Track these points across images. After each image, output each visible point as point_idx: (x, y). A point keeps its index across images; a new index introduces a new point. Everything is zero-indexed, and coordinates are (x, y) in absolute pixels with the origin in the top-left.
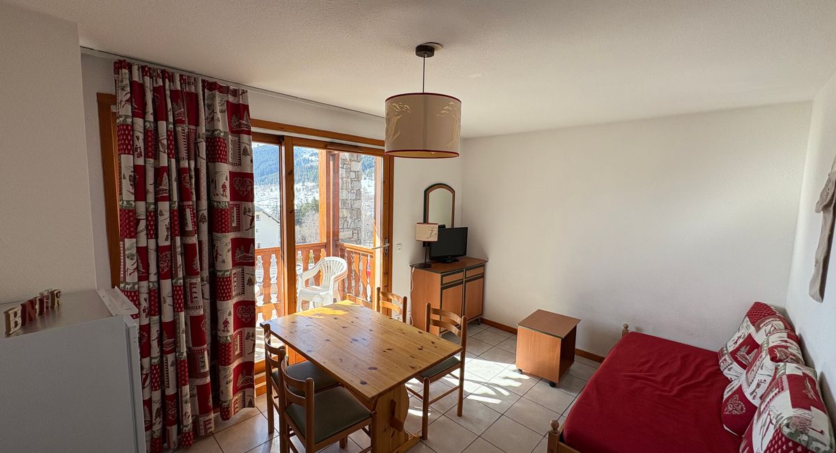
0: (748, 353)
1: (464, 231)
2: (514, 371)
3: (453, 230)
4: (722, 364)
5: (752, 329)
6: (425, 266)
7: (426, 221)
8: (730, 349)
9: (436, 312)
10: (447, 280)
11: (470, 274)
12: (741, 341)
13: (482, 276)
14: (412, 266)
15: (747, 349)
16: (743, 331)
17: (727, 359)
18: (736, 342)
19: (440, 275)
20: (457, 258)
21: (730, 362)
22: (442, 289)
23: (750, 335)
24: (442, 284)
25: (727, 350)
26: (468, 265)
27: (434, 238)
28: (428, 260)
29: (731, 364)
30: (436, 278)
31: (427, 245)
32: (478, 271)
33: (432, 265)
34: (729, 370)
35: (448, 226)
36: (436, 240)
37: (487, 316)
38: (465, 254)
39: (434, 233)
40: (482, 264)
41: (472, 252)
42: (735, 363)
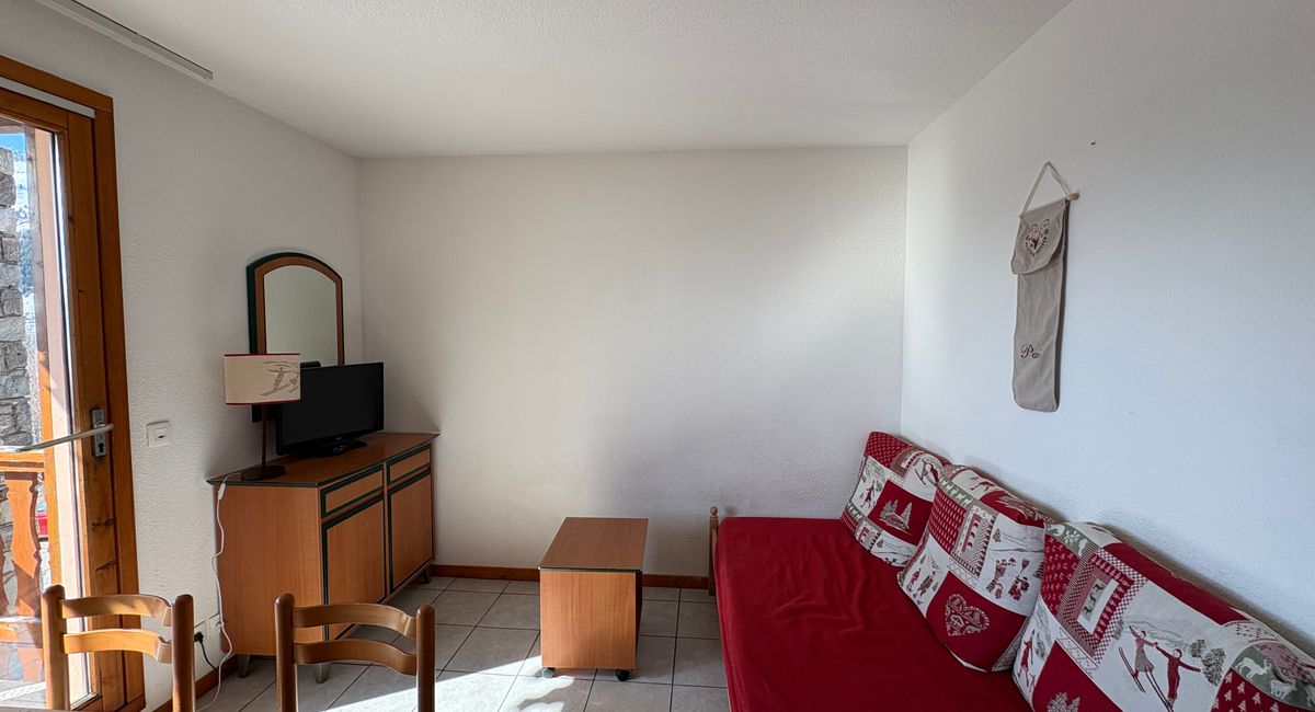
0: (900, 512)
1: (374, 372)
2: (538, 675)
3: (342, 371)
4: (863, 538)
5: (889, 474)
6: (263, 475)
7: (257, 345)
8: (866, 511)
9: (314, 617)
10: (337, 499)
11: (398, 471)
12: (876, 496)
13: (428, 470)
14: (215, 483)
15: (895, 505)
16: (873, 478)
17: (869, 527)
18: (869, 498)
19: (315, 492)
20: (361, 439)
21: (876, 532)
22: (325, 527)
23: (889, 483)
24: (323, 513)
25: (860, 513)
26: (391, 453)
27: (290, 392)
28: (272, 457)
29: (879, 535)
30: (304, 502)
31: (265, 414)
32: (418, 462)
33: (288, 468)
34: (880, 545)
35: (328, 360)
36: (296, 396)
37: (444, 558)
38: (382, 427)
39: (287, 378)
40: (425, 444)
41: (397, 419)
42: (884, 532)
